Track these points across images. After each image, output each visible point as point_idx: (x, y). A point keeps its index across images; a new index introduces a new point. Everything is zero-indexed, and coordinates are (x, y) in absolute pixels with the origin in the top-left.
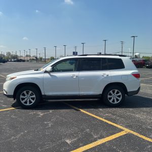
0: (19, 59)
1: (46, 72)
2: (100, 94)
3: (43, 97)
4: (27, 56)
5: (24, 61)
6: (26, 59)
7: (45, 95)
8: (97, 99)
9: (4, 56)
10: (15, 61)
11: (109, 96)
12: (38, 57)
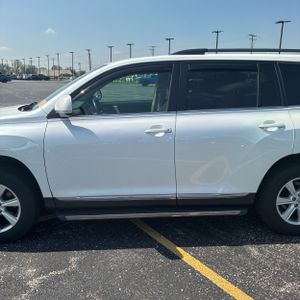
0: (38, 73)
1: (53, 115)
2: (250, 194)
3: (47, 205)
4: (54, 68)
5: (47, 78)
6: (52, 74)
7: (54, 199)
8: (237, 212)
9: (8, 68)
10: (29, 79)
11: (280, 201)
12: (77, 71)
